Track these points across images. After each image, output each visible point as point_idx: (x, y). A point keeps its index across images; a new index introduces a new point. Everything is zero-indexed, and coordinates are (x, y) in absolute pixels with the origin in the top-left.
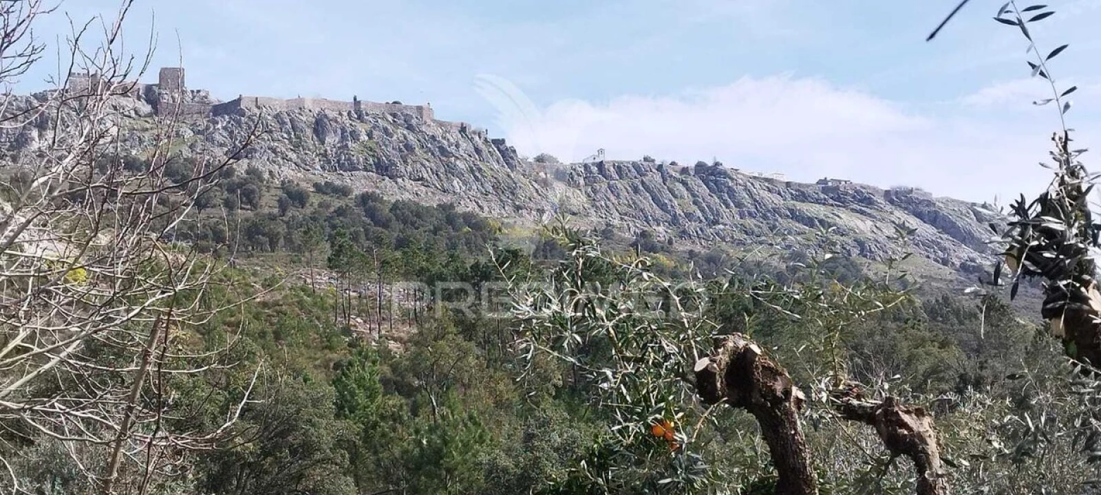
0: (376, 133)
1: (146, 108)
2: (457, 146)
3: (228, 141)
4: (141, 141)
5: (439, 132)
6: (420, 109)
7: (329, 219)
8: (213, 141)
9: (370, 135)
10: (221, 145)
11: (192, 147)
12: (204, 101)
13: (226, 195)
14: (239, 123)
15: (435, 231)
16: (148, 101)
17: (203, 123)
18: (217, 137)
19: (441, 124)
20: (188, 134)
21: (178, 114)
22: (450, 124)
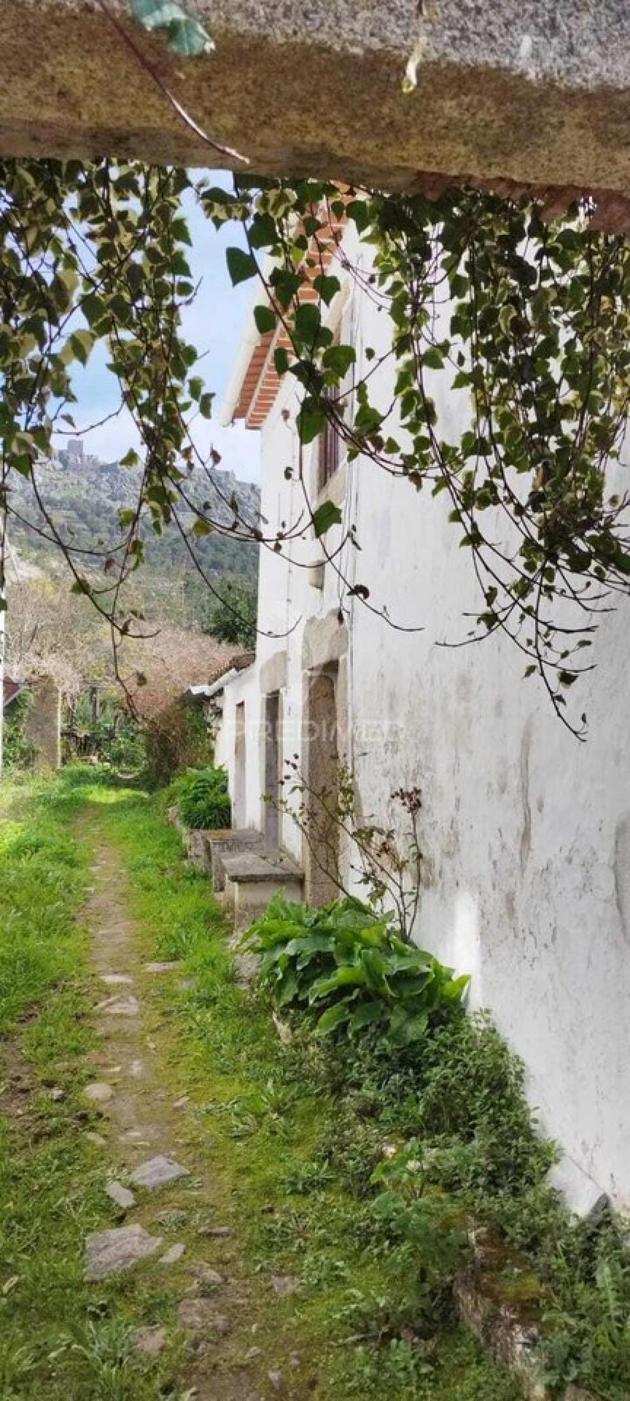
0: (199, 488)
1: (59, 465)
2: (249, 498)
3: (109, 489)
4: (56, 486)
5: (238, 489)
6: (227, 473)
7: (170, 545)
8: (100, 488)
9: (196, 489)
10: (105, 491)
11: (87, 492)
12: (95, 462)
13: (109, 525)
14: (116, 478)
15: (234, 556)
16: (60, 460)
17: (94, 477)
18: (103, 486)
19: (239, 484)
20: (85, 483)
21: (79, 470)
22: (245, 484)
